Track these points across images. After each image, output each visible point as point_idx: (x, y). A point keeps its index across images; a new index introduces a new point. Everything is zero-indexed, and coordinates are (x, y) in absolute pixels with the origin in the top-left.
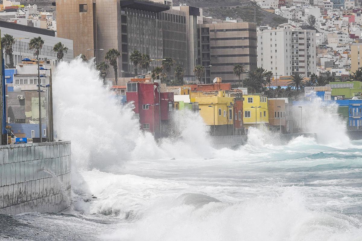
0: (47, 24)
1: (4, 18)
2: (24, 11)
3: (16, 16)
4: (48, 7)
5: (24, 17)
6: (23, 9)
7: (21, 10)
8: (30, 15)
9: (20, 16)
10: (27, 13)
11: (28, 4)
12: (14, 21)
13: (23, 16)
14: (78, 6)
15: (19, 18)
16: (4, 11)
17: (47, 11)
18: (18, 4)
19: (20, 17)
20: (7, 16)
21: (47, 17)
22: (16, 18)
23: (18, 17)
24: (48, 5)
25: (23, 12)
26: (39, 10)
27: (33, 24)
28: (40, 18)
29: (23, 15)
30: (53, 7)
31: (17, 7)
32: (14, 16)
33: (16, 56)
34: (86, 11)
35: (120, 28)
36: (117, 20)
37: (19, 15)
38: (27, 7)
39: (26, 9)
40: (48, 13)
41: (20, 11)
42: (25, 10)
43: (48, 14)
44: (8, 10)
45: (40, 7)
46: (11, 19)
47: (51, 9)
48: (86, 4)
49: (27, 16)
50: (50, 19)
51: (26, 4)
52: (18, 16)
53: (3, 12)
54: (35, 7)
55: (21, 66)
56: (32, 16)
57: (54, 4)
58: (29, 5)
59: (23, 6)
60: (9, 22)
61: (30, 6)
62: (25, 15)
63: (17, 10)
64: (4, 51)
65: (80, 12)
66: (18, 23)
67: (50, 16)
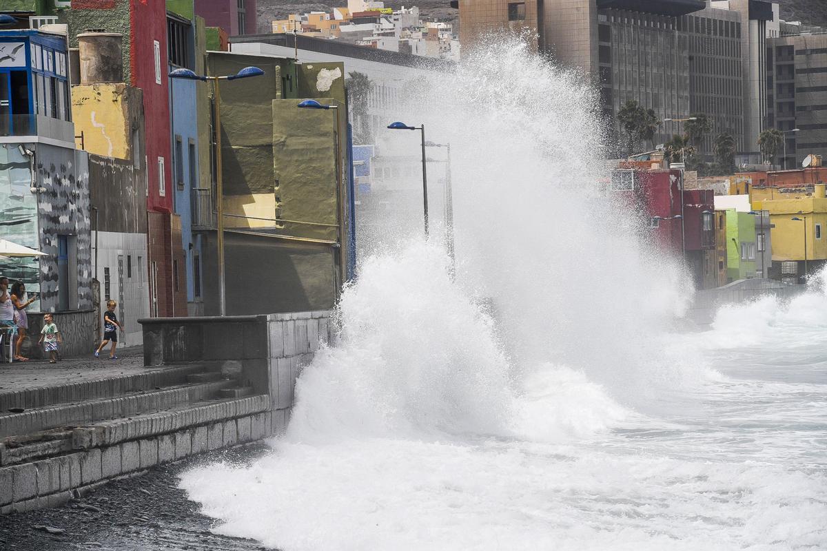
0: (441, 48)
1: (349, 38)
2: (392, 20)
3: (375, 32)
4: (443, 10)
5: (392, 34)
6: (390, 17)
7: (386, 18)
8: (404, 29)
9: (383, 32)
10: (399, 24)
11: (401, 6)
12: (371, 44)
13: (389, 33)
14: (506, 7)
15: (380, 37)
16: (351, 21)
17: (440, 21)
18: (379, 6)
19: (384, 35)
20: (355, 34)
21: (439, 33)
22: (375, 37)
23: (379, 35)
24: (442, 7)
25: (390, 22)
26: (424, 18)
27: (410, 48)
28: (425, 35)
29: (390, 29)
30: (451, 10)
31: (378, 12)
32: (370, 33)
33: (375, 117)
34: (522, 18)
35: (597, 52)
36: (589, 36)
37: (382, 30)
38: (399, 12)
39: (396, 17)
40: (442, 23)
41: (383, 21)
42: (395, 20)
43: (443, 25)
44: (358, 19)
45: (424, 12)
46: (364, 39)
47: (449, 14)
48: (524, 3)
49: (398, 32)
50: (445, 36)
51: (396, 7)
52: (380, 32)
53: (348, 24)
54: (414, 11)
55: (386, 140)
56: (408, 32)
57: (455, 5)
58: (403, 7)
59: (389, 10)
60: (363, 44)
61: (403, 10)
62: (393, 29)
63: (378, 20)
64: (350, 107)
65: (510, 20)
66: (379, 46)
67: (446, 30)
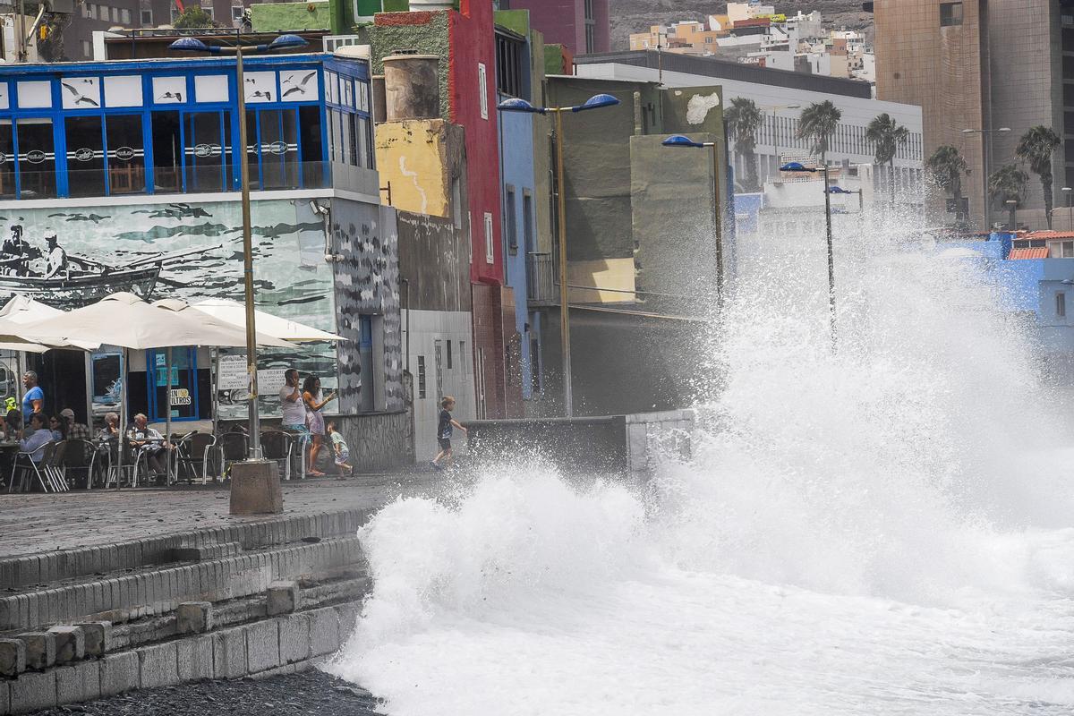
0: (850, 65)
1: (728, 54)
2: (785, 29)
3: (764, 45)
4: (853, 15)
5: (786, 48)
6: (783, 26)
7: (778, 27)
8: (801, 41)
9: (773, 45)
10: (795, 35)
11: (797, 11)
12: (758, 61)
13: (782, 46)
14: (937, 8)
15: (770, 52)
16: (732, 32)
17: (848, 28)
18: (768, 11)
19: (774, 49)
20: (737, 49)
21: (848, 44)
22: (764, 53)
23: (768, 49)
24: (851, 11)
25: (783, 32)
26: (828, 25)
27: (809, 66)
28: (828, 47)
29: (783, 42)
30: (864, 15)
31: (767, 21)
32: (757, 47)
33: (763, 156)
34: (960, 23)
35: (1060, 65)
36: (1048, 44)
37: (772, 42)
38: (794, 19)
39: (791, 26)
40: (852, 33)
41: (774, 30)
42: (789, 29)
43: (852, 35)
44: (741, 29)
45: (828, 18)
46: (749, 55)
47: (862, 20)
48: (960, 3)
49: (793, 45)
50: (856, 49)
51: (790, 12)
52: (770, 45)
53: (728, 36)
54: (815, 17)
55: (778, 185)
56: (806, 44)
57: (868, 7)
58: (800, 12)
59: (782, 17)
60: (745, 62)
61: (800, 16)
62: (787, 41)
63: (767, 30)
64: (732, 145)
65: (942, 26)
66: (769, 64)
67: (857, 41)
